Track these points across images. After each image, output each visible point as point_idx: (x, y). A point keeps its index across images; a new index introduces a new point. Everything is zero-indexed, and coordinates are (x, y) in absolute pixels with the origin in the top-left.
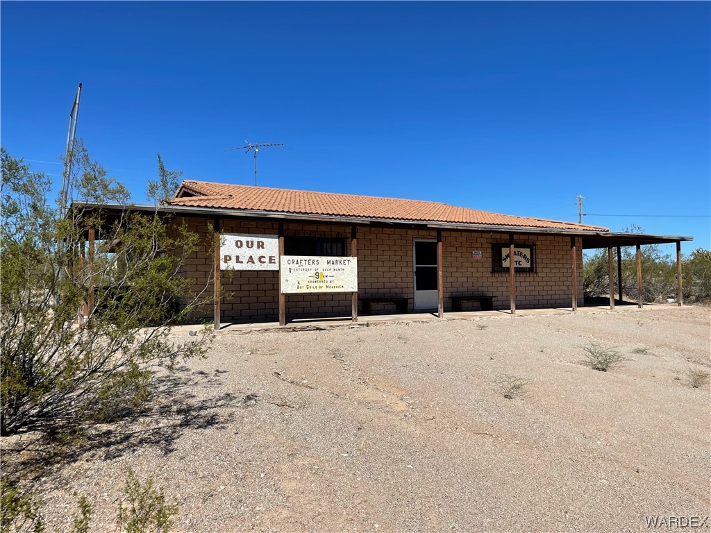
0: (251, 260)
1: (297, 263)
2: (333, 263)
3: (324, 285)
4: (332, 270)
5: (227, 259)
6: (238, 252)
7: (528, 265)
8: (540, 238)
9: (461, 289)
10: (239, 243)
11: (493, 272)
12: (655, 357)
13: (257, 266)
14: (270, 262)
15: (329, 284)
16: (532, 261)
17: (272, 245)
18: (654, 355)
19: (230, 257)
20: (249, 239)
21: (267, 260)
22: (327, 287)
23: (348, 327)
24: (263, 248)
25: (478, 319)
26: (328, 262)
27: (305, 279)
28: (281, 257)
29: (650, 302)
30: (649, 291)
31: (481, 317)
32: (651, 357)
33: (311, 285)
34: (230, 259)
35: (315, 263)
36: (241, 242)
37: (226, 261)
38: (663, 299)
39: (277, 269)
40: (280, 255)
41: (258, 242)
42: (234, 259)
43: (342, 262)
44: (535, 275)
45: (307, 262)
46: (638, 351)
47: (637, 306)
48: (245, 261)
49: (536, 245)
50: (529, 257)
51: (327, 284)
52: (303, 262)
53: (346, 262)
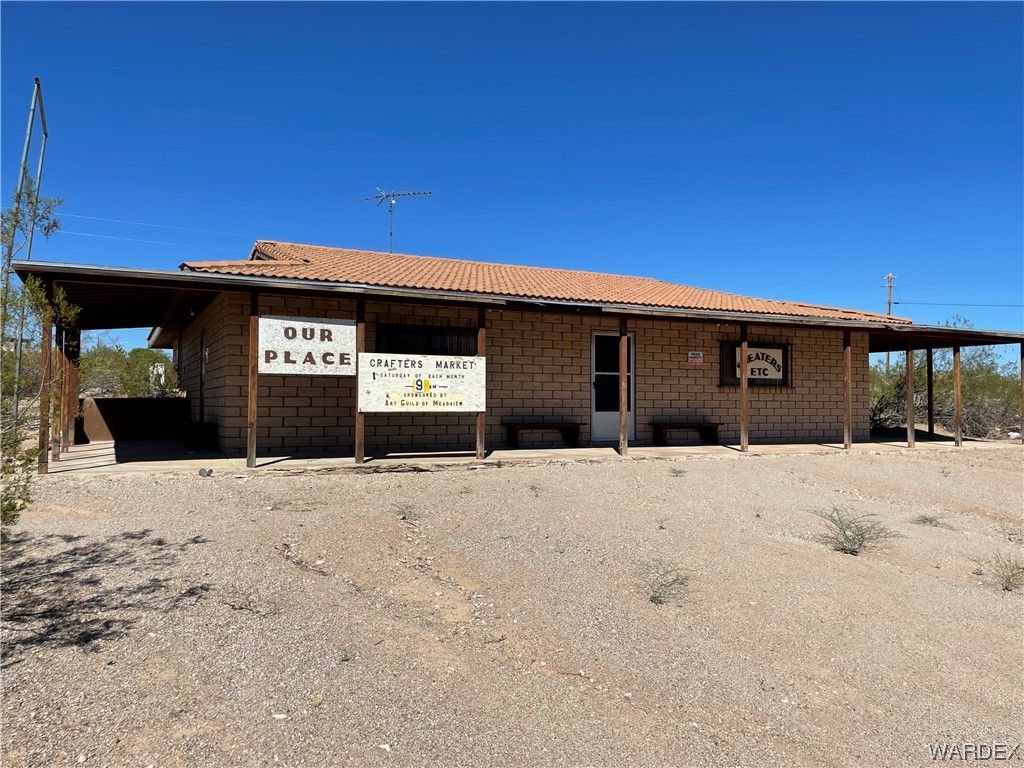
0: (310, 358)
1: (386, 365)
2: (446, 366)
3: (431, 400)
4: (444, 377)
5: (270, 356)
6: (289, 345)
7: (779, 376)
8: (799, 333)
9: (667, 411)
10: (290, 332)
11: (722, 385)
12: (949, 532)
13: (320, 369)
14: (342, 363)
15: (438, 399)
16: (786, 368)
17: (345, 335)
18: (951, 528)
19: (274, 353)
20: (308, 325)
21: (336, 359)
22: (435, 403)
23: (466, 467)
24: (330, 340)
25: (683, 458)
26: (438, 365)
27: (398, 390)
28: (360, 354)
29: (980, 436)
30: (979, 421)
31: (689, 456)
32: (943, 530)
33: (407, 399)
34: (275, 356)
35: (417, 365)
36: (294, 331)
37: (268, 360)
38: (1003, 432)
39: (353, 373)
40: (358, 351)
41: (323, 331)
42: (281, 357)
43: (461, 365)
44: (789, 391)
45: (403, 363)
46: (925, 520)
47: (953, 443)
48: (300, 360)
49: (792, 345)
50: (780, 362)
51: (435, 399)
52: (397, 363)
53: (468, 365)
